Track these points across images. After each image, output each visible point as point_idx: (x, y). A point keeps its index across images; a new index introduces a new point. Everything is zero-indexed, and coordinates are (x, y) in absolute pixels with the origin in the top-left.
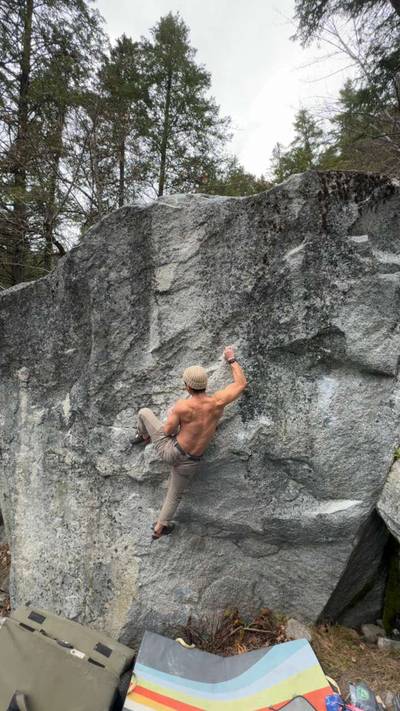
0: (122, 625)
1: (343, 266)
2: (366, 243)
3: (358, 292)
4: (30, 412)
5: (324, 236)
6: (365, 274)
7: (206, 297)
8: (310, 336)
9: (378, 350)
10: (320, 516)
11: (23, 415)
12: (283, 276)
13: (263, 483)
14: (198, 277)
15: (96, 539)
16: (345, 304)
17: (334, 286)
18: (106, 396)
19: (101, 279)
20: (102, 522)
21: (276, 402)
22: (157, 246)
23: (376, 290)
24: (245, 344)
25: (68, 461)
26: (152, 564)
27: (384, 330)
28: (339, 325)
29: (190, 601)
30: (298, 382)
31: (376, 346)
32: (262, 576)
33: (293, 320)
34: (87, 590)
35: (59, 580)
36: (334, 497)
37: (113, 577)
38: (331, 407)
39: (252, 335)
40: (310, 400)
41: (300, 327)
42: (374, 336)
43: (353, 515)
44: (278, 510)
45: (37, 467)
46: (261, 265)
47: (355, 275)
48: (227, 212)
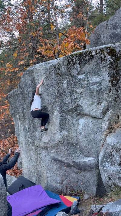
0: (44, 187)
1: (78, 86)
2: (83, 78)
3: (85, 93)
4: (21, 127)
5: (71, 77)
6: (85, 87)
7: (49, 96)
8: (73, 108)
9: (94, 111)
10: (84, 161)
11: (20, 128)
12: (63, 90)
13: (70, 150)
14: (46, 90)
15: (37, 164)
16: (81, 97)
17: (77, 92)
18: (33, 124)
19: (27, 91)
20: (38, 159)
21: (69, 127)
22: (36, 80)
23: (89, 92)
24: (59, 110)
25: (29, 142)
26: (49, 172)
27: (95, 104)
28: (80, 104)
29: (59, 183)
30: (74, 121)
31: (93, 109)
32: (79, 179)
33: (68, 103)
34: (37, 177)
35: (31, 174)
36: (88, 156)
37: (41, 174)
38: (82, 129)
39: (60, 107)
40: (77, 126)
41: (70, 105)
42: (93, 106)
43: (92, 162)
44: (75, 159)
45: (24, 143)
46: (58, 87)
47: (82, 88)
48: (49, 70)
